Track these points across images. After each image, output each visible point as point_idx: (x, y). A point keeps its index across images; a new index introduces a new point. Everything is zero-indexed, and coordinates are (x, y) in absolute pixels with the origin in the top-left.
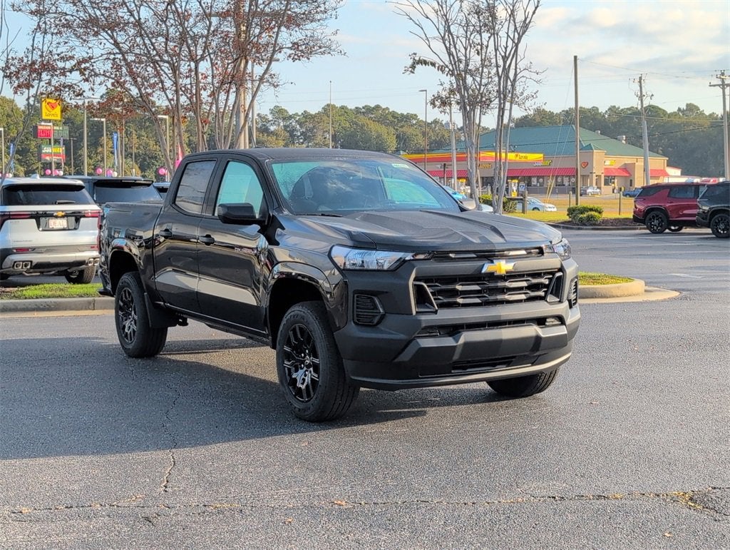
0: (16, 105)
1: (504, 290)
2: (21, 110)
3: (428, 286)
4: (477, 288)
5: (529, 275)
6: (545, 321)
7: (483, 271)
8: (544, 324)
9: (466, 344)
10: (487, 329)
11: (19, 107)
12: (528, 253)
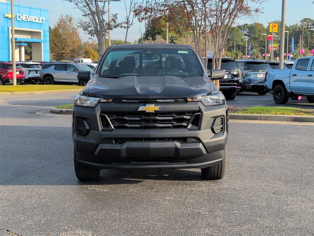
0: (263, 26)
1: (156, 121)
2: (265, 28)
3: (108, 117)
4: (138, 119)
5: (175, 113)
6: (187, 140)
7: (139, 110)
8: (186, 141)
9: (128, 149)
10: (143, 142)
11: (265, 27)
12: (175, 101)
